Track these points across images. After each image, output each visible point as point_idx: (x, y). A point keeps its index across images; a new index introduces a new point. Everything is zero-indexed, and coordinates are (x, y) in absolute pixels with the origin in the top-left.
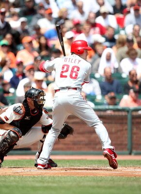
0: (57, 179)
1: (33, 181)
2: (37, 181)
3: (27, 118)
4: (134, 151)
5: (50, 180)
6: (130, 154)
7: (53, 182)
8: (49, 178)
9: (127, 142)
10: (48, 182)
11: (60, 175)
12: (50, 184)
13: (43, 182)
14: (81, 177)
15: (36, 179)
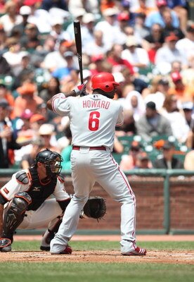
0: (75, 266)
1: (44, 269)
2: (49, 269)
3: (36, 189)
4: (173, 230)
5: (65, 267)
6: (167, 233)
7: (71, 271)
8: (64, 265)
9: (163, 217)
10: (64, 270)
11: (78, 261)
12: (67, 273)
13: (58, 270)
14: (107, 264)
15: (47, 266)
